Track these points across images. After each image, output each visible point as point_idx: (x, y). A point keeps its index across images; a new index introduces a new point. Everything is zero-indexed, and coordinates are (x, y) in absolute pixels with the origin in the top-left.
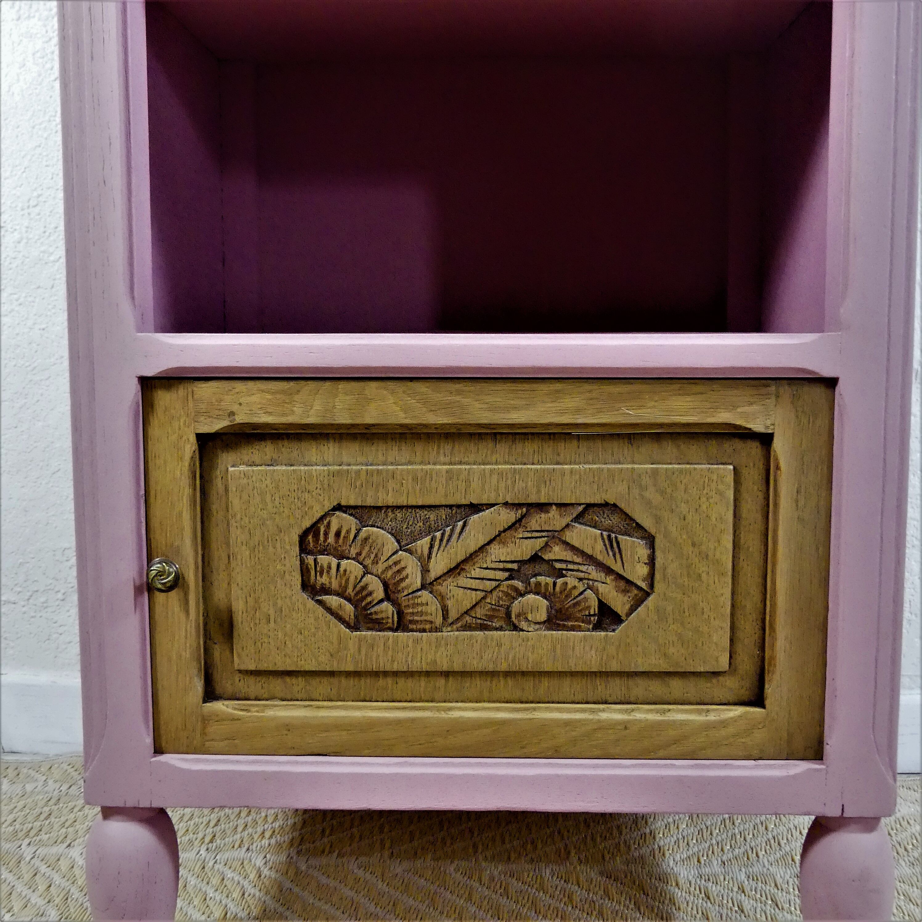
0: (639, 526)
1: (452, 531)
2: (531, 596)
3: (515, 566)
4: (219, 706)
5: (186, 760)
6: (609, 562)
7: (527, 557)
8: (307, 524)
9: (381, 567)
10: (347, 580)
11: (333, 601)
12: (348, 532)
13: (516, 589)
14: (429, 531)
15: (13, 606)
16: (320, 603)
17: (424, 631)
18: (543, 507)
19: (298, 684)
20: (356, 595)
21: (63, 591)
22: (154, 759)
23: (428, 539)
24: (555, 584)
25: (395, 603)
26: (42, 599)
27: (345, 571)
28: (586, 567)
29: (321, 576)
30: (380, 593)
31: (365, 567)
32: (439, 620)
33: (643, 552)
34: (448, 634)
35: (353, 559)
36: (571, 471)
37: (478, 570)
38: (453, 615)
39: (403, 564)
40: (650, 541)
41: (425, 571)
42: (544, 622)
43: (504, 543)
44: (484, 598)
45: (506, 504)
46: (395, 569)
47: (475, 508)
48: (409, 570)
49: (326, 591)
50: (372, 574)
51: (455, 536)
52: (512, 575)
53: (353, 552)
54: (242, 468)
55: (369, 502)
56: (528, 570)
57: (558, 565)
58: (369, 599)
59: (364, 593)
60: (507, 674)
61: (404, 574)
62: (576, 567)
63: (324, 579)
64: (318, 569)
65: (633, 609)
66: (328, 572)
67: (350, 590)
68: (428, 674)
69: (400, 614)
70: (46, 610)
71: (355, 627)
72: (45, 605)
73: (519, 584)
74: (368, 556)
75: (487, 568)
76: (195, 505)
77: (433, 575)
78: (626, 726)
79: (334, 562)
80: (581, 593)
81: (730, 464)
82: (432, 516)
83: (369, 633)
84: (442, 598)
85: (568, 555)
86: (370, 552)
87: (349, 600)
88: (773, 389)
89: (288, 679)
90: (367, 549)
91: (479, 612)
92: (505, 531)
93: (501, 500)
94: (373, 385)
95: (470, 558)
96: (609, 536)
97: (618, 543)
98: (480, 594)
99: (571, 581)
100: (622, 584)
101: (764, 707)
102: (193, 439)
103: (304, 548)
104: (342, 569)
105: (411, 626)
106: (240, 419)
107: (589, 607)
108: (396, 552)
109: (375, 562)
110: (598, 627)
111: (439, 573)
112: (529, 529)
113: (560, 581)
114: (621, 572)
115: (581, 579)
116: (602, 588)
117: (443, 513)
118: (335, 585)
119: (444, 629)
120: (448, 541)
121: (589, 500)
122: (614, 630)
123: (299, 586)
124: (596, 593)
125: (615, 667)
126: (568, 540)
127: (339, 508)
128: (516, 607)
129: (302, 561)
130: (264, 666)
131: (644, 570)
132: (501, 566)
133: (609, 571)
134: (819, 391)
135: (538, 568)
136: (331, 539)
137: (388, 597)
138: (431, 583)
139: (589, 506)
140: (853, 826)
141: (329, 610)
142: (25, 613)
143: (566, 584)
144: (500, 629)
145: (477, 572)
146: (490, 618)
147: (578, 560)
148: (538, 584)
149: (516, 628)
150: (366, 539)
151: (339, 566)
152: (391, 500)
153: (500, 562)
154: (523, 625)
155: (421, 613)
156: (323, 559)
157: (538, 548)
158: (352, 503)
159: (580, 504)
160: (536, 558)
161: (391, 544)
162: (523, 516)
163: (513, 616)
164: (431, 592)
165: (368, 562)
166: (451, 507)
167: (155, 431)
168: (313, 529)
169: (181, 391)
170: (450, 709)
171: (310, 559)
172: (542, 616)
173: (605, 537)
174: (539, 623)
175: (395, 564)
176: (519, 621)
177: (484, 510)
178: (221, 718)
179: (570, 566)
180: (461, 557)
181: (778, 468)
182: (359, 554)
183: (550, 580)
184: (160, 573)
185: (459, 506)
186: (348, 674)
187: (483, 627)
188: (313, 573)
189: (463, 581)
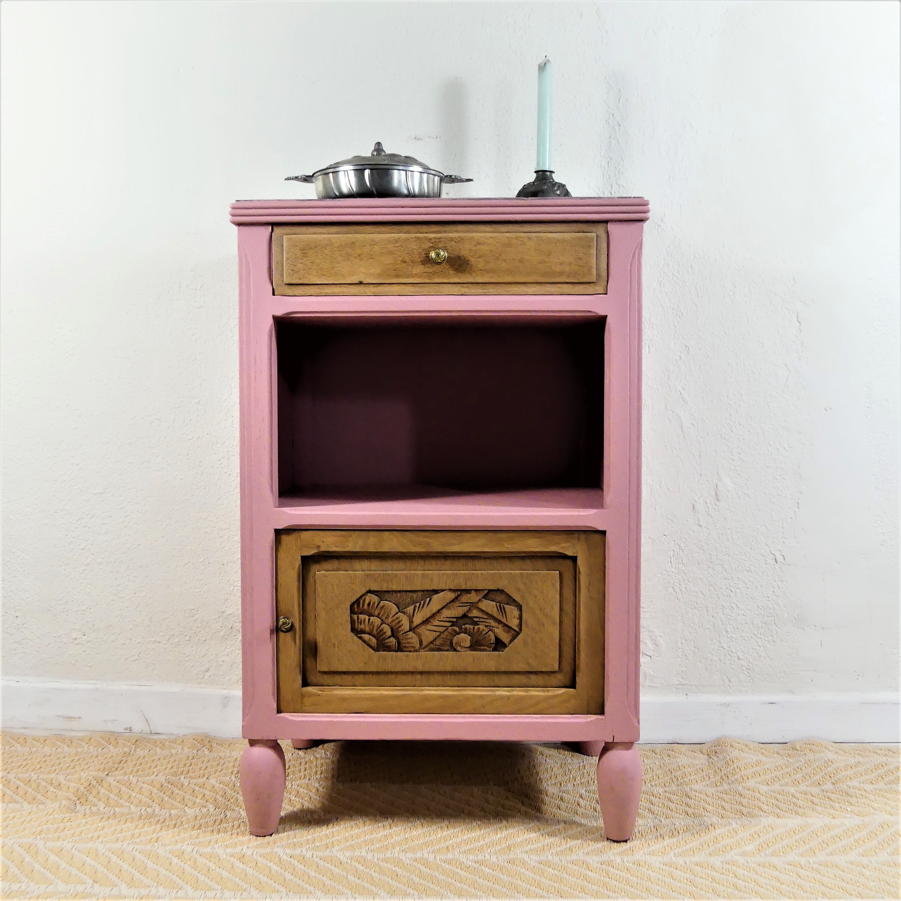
0: (514, 600)
1: (424, 603)
2: (462, 635)
3: (455, 620)
4: (310, 689)
5: (293, 716)
6: (500, 617)
7: (460, 615)
8: (354, 599)
9: (390, 620)
10: (373, 627)
11: (366, 637)
12: (374, 603)
13: (455, 631)
14: (414, 603)
15: (159, 644)
16: (360, 638)
17: (410, 651)
18: (468, 591)
19: (348, 678)
20: (378, 634)
22: (277, 715)
23: (413, 606)
24: (474, 628)
25: (397, 638)
27: (372, 622)
28: (489, 620)
29: (361, 624)
30: (389, 633)
31: (382, 620)
32: (418, 646)
33: (516, 613)
34: (423, 653)
35: (377, 616)
36: (482, 574)
37: (437, 622)
38: (425, 643)
39: (400, 619)
40: (520, 607)
41: (411, 622)
42: (469, 647)
43: (449, 608)
44: (439, 636)
45: (450, 590)
46: (397, 621)
47: (436, 592)
48: (403, 622)
49: (363, 632)
50: (385, 624)
51: (426, 605)
52: (453, 624)
53: (376, 613)
54: (323, 572)
55: (385, 589)
56: (461, 622)
57: (475, 619)
58: (384, 636)
59: (382, 633)
60: (451, 673)
61: (401, 623)
62: (484, 620)
63: (362, 626)
64: (359, 621)
65: (511, 641)
66: (364, 623)
67: (375, 632)
68: (412, 673)
69: (399, 643)
71: (376, 650)
73: (457, 629)
74: (383, 615)
75: (441, 621)
76: (299, 591)
77: (415, 625)
78: (508, 698)
79: (367, 618)
80: (487, 633)
81: (557, 570)
82: (415, 595)
83: (384, 653)
84: (419, 635)
85: (480, 615)
86: (385, 613)
87: (374, 636)
88: (576, 535)
89: (343, 676)
90: (383, 611)
91: (438, 642)
92: (450, 603)
93: (447, 588)
94: (387, 533)
95: (433, 616)
96: (500, 606)
97: (504, 608)
98: (438, 634)
99: (482, 627)
100: (506, 628)
101: (575, 688)
102: (299, 558)
103: (352, 611)
104: (371, 621)
105: (404, 649)
106: (323, 549)
107: (490, 640)
108: (397, 613)
109: (387, 618)
110: (495, 649)
111: (419, 623)
112: (461, 602)
113: (476, 627)
114: (506, 622)
115: (486, 626)
116: (496, 630)
117: (420, 594)
118: (367, 629)
119: (420, 651)
120: (423, 607)
121: (491, 588)
122: (503, 651)
123: (350, 629)
124: (494, 633)
125: (503, 669)
126: (480, 607)
127: (370, 592)
128: (455, 639)
129: (351, 617)
130: (333, 669)
131: (516, 622)
132: (448, 619)
133: (500, 622)
134: (598, 537)
135: (466, 620)
136: (366, 606)
137: (393, 635)
138: (414, 628)
139: (490, 591)
140: (619, 747)
141: (364, 641)
142: (165, 648)
143: (479, 629)
144: (448, 650)
145: (436, 623)
146: (442, 645)
147: (485, 617)
148: (466, 629)
149: (455, 650)
150: (383, 607)
151: (369, 619)
152: (395, 588)
153: (447, 618)
154: (459, 648)
155: (409, 643)
156: (362, 617)
157: (466, 611)
158: (375, 589)
159: (486, 590)
160: (464, 616)
161: (395, 609)
162: (459, 596)
163: (454, 645)
164: (414, 633)
165: (384, 618)
166: (423, 591)
167: (281, 555)
168: (357, 601)
169: (294, 535)
170: (423, 690)
171: (355, 617)
172: (468, 644)
173: (498, 606)
174: (466, 648)
175: (397, 619)
176: (457, 647)
177: (440, 593)
178: (310, 695)
179: (481, 620)
180: (429, 615)
181: (580, 573)
182: (379, 614)
183: (471, 627)
184: (284, 623)
185: (428, 591)
186: (372, 673)
187: (439, 650)
188: (356, 623)
189: (429, 627)
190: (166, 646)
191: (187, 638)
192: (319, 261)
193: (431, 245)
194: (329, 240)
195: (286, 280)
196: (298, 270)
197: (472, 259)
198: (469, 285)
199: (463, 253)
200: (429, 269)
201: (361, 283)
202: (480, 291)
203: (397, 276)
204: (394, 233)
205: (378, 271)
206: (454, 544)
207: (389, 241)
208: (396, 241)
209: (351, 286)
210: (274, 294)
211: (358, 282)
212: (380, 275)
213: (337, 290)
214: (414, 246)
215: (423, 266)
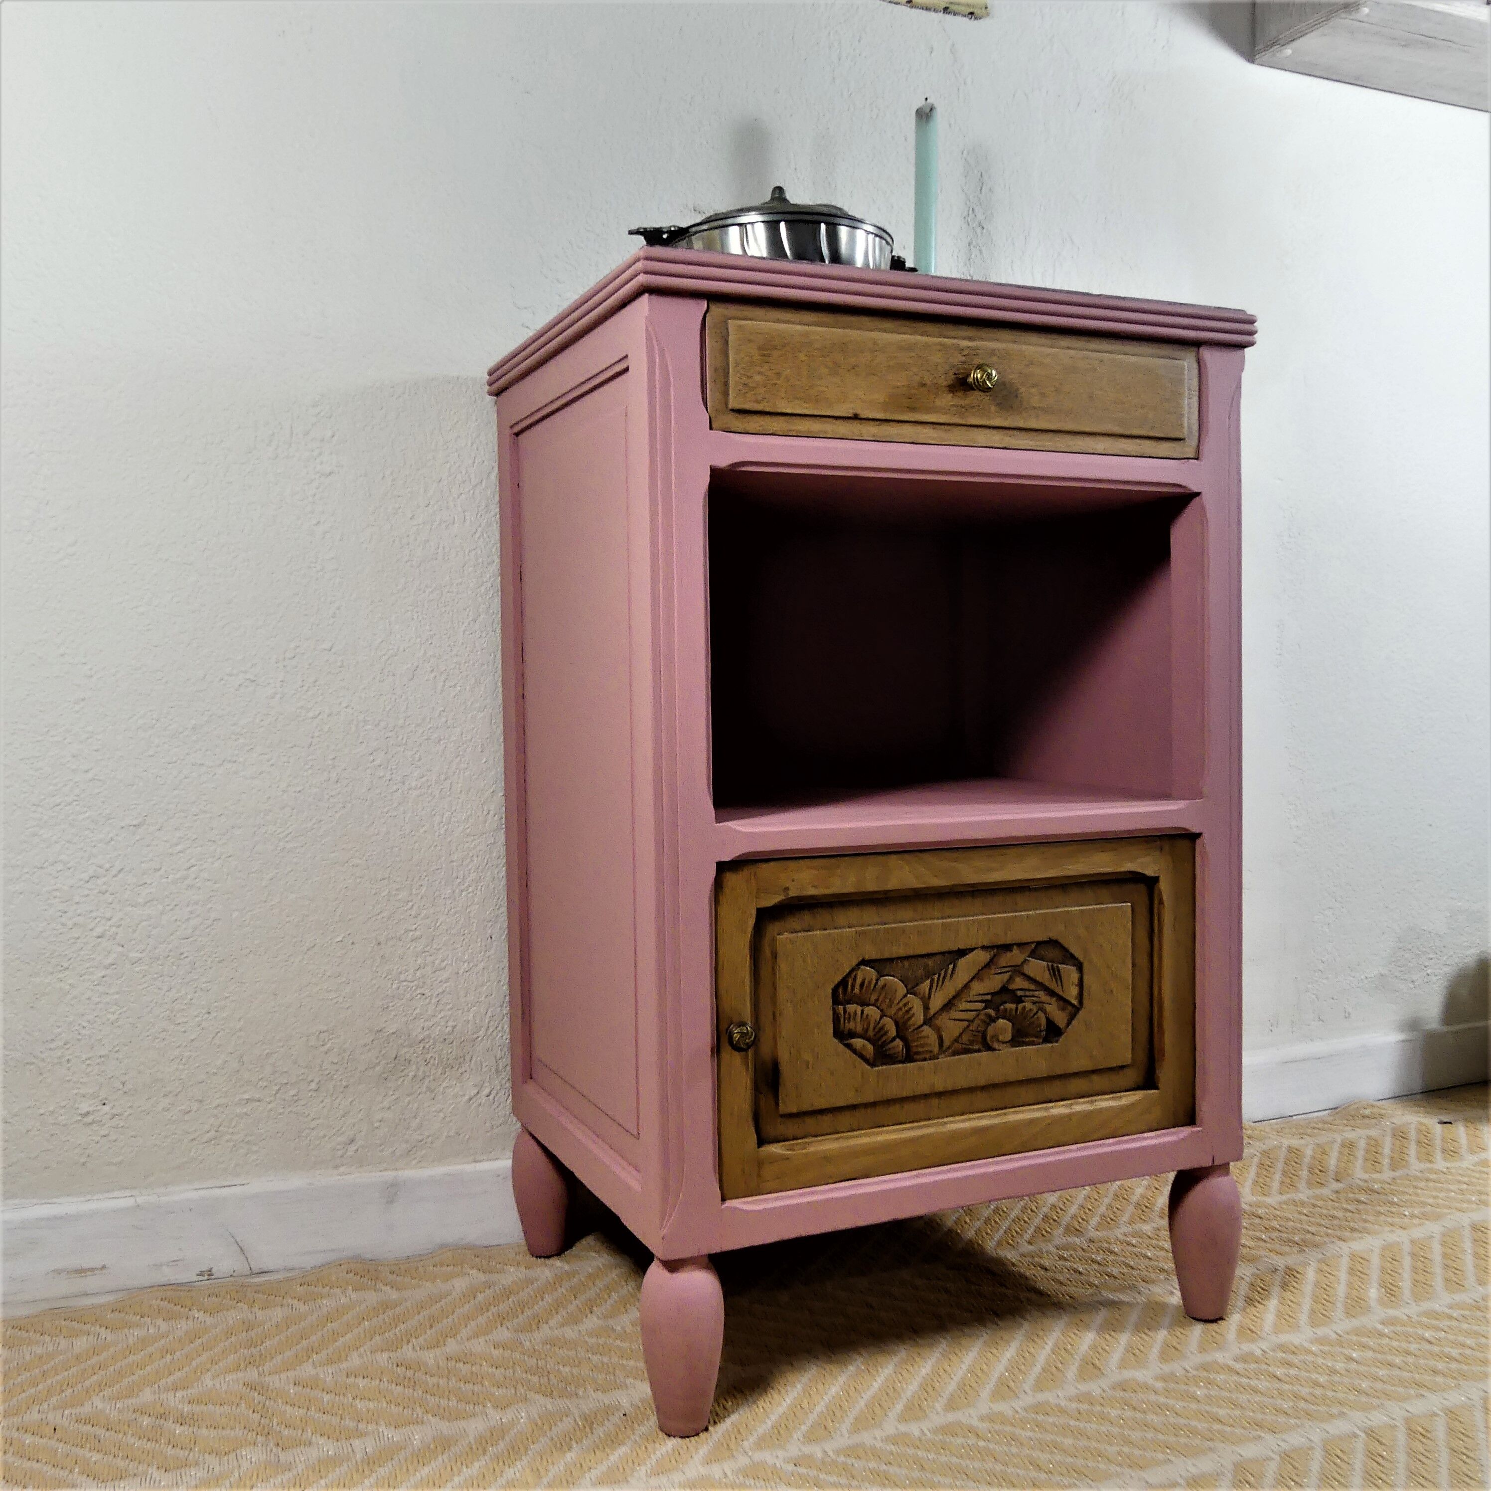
0: (1072, 956)
1: (946, 973)
2: (1001, 1021)
3: (988, 997)
4: (775, 1149)
5: (748, 1203)
6: (1053, 985)
7: (997, 988)
8: (838, 978)
9: (892, 1011)
10: (869, 1024)
11: (858, 1042)
12: (870, 982)
13: (989, 1016)
14: (929, 975)
15: (258, 1103)
16: (849, 1046)
17: (925, 1060)
18: (1007, 947)
19: (827, 1119)
20: (875, 1035)
21: (317, 1080)
22: (723, 1206)
23: (928, 982)
24: (1017, 1009)
25: (904, 1039)
26: (292, 1092)
27: (867, 1016)
28: (1037, 993)
29: (849, 1022)
30: (893, 1032)
31: (882, 1011)
32: (936, 1049)
33: (1075, 976)
34: (943, 1060)
35: (873, 1005)
36: (1028, 916)
37: (964, 1003)
38: (947, 1043)
39: (910, 1005)
40: (1080, 967)
41: (926, 1008)
42: (1009, 1041)
43: (982, 980)
44: (968, 1026)
45: (984, 948)
46: (904, 1010)
47: (962, 953)
48: (914, 1010)
49: (853, 1035)
50: (886, 1016)
51: (948, 976)
52: (988, 1004)
53: (873, 998)
54: (786, 935)
55: (887, 955)
56: (997, 999)
57: (1019, 993)
58: (884, 1038)
59: (882, 1033)
60: (983, 1088)
61: (911, 1012)
62: (1031, 993)
63: (851, 1025)
64: (847, 1016)
65: (1069, 1023)
66: (854, 1019)
67: (871, 1033)
68: (925, 1096)
69: (908, 1048)
70: (296, 1104)
71: (872, 1065)
72: (296, 1098)
73: (992, 1012)
74: (884, 1001)
75: (970, 1002)
77: (932, 1011)
78: (1070, 1116)
79: (859, 1009)
80: (1035, 1014)
81: (1127, 902)
82: (930, 962)
83: (884, 1067)
84: (938, 1030)
85: (1025, 984)
86: (885, 997)
87: (869, 1040)
88: (1158, 843)
89: (819, 1117)
90: (883, 995)
91: (965, 1038)
92: (982, 969)
93: (979, 945)
94: (894, 857)
95: (957, 996)
96: (1052, 966)
97: (1059, 971)
98: (966, 1023)
99: (1028, 1005)
100: (1061, 1003)
101: (1157, 1088)
102: (754, 912)
103: (836, 1001)
104: (865, 1015)
105: (918, 1057)
106: (792, 893)
107: (1040, 1025)
108: (905, 996)
109: (890, 1006)
110: (1046, 1040)
111: (938, 1009)
112: (999, 966)
113: (1020, 1006)
114: (1061, 993)
115: (1034, 1003)
116: (1048, 1008)
117: (938, 957)
118: (859, 1029)
119: (940, 1056)
120: (943, 983)
121: (1041, 939)
122: (1057, 1042)
123: (832, 1034)
124: (1045, 1012)
125: (1059, 1072)
126: (1027, 972)
127: (864, 962)
128: (990, 1031)
129: (834, 1010)
130: (806, 1107)
131: (1074, 991)
132: (980, 998)
133: (1052, 993)
134: (1185, 844)
135: (1005, 997)
136: (857, 991)
137: (898, 1036)
138: (931, 1019)
139: (1039, 943)
140: (1213, 1174)
141: (854, 1051)
142: (271, 1110)
143: (1024, 1008)
144: (979, 1051)
145: (964, 1005)
146: (972, 1042)
147: (1033, 987)
148: (1006, 1010)
149: (990, 1048)
150: (884, 986)
151: (862, 1012)
152: (902, 952)
153: (980, 995)
154: (996, 1046)
155: (923, 1046)
156: (851, 1008)
157: (1005, 980)
158: (874, 957)
159: (1032, 943)
160: (1004, 990)
161: (901, 989)
162: (995, 956)
163: (988, 1038)
164: (930, 1026)
165: (884, 1006)
166: (943, 953)
168: (843, 983)
169: (745, 873)
170: (946, 1123)
171: (840, 1009)
172: (1008, 1036)
173: (1050, 967)
174: (1007, 1042)
175: (905, 1005)
176: (993, 1042)
177: (967, 954)
178: (775, 1159)
179: (1028, 993)
180: (952, 993)
181: (1161, 902)
182: (877, 1000)
183: (1013, 1006)
184: (743, 1035)
185: (950, 952)
186: (866, 1106)
187: (967, 1051)
188: (842, 1020)
189: (954, 1014)
190: (270, 1106)
191: (313, 1086)
192: (788, 372)
193: (963, 359)
194: (806, 335)
195: (733, 403)
196: (754, 385)
197: (1023, 390)
198: (1015, 432)
199: (1011, 377)
200: (959, 400)
201: (856, 417)
202: (1031, 443)
203: (912, 409)
204: (904, 333)
205: (880, 397)
206: (990, 870)
207: (901, 348)
208: (910, 347)
209: (839, 422)
210: (711, 428)
211: (851, 415)
212: (885, 406)
213: (815, 426)
214: (937, 358)
215: (951, 395)
